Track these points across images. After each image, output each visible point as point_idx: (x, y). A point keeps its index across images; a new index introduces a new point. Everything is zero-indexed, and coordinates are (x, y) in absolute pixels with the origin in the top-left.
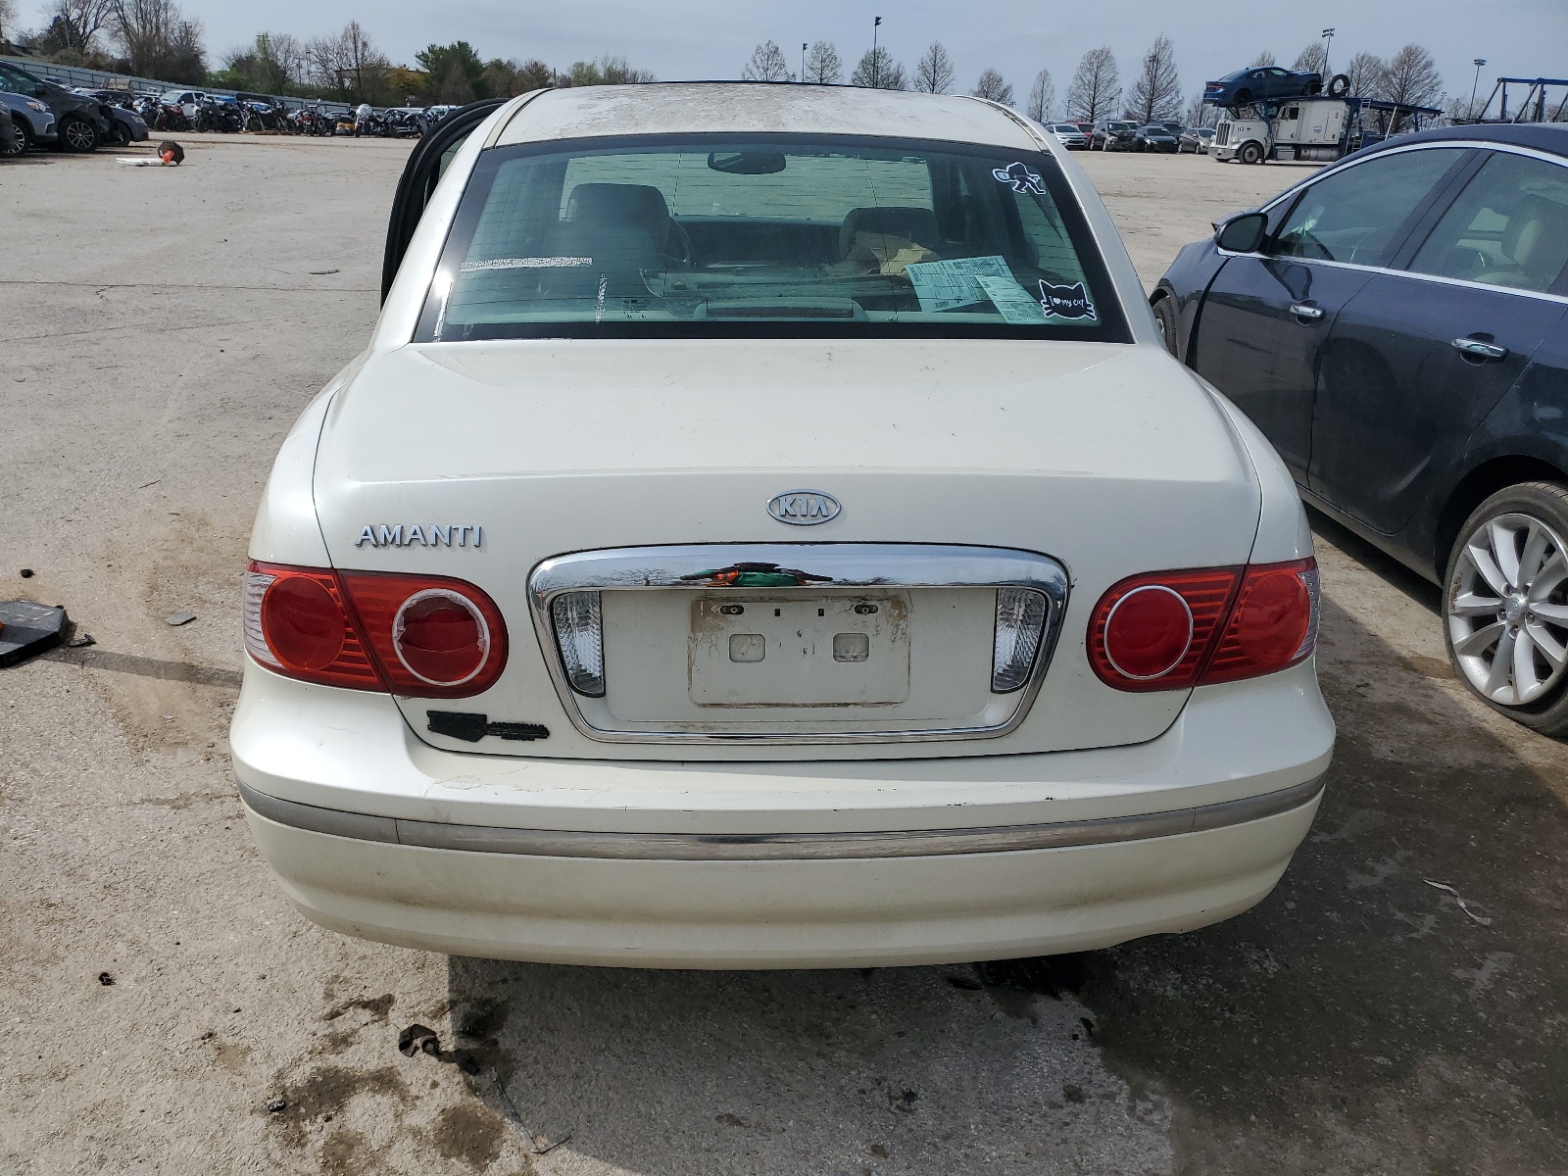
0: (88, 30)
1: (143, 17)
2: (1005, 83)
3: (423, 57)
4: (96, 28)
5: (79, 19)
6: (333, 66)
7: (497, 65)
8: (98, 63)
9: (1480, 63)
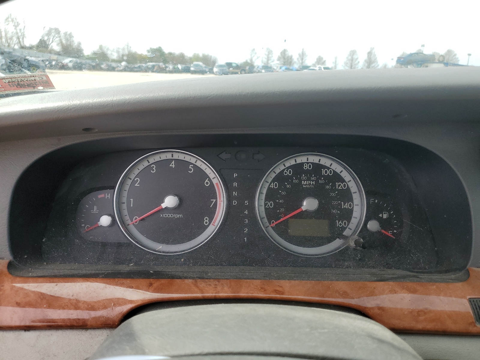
0: (50, 43)
1: (67, 40)
2: (324, 59)
3: (148, 51)
4: (52, 42)
5: (48, 39)
6: (121, 53)
7: (170, 54)
8: (51, 52)
9: (469, 55)
